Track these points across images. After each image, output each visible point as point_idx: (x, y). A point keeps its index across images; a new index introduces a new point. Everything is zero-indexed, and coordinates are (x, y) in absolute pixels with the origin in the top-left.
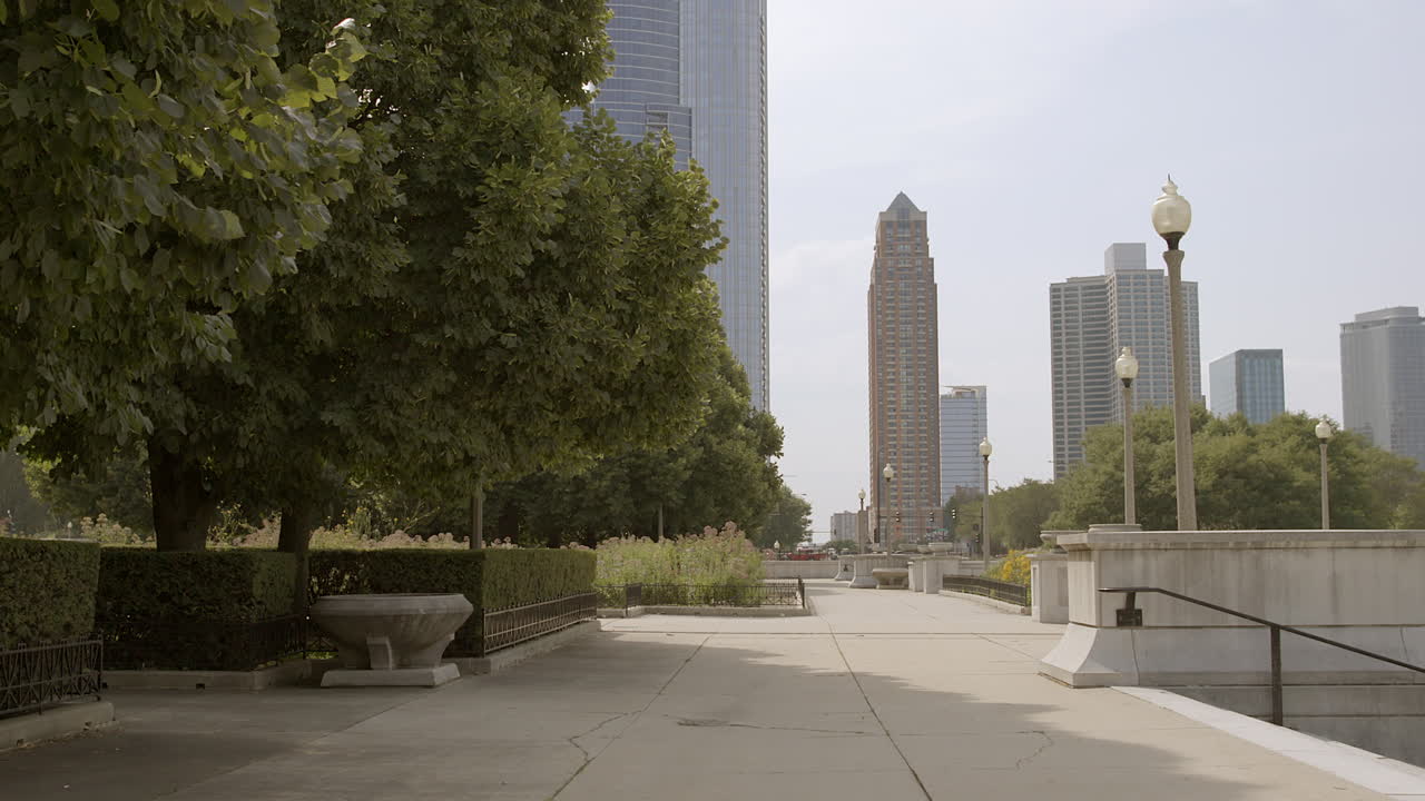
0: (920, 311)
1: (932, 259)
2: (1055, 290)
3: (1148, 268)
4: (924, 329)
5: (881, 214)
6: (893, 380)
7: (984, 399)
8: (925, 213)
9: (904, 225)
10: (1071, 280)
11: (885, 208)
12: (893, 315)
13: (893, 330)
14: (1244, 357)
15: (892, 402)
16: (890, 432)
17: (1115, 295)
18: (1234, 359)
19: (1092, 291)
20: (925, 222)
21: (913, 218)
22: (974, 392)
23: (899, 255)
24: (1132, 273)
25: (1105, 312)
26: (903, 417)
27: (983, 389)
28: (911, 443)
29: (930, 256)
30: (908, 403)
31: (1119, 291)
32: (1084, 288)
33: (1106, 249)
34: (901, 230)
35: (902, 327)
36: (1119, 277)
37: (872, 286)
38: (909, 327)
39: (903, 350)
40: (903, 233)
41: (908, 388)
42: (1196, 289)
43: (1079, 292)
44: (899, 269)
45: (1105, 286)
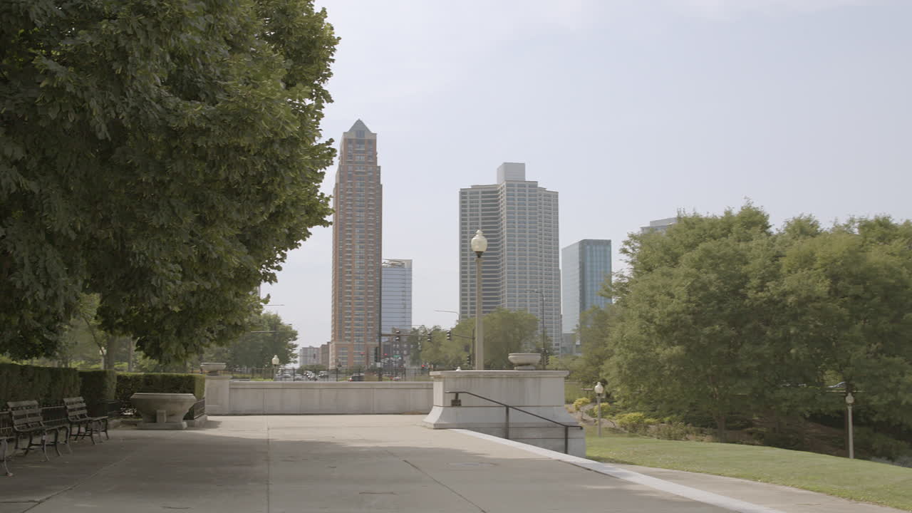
0: (370, 203)
1: (379, 167)
2: (463, 193)
3: (527, 180)
4: (373, 216)
5: (345, 133)
6: (350, 252)
7: (410, 269)
8: (375, 134)
9: (360, 142)
10: (474, 187)
11: (347, 130)
12: (351, 205)
13: (351, 215)
14: (585, 246)
15: (350, 267)
16: (347, 288)
17: (505, 198)
18: (577, 247)
19: (489, 195)
20: (375, 141)
21: (367, 137)
22: (403, 264)
23: (356, 163)
24: (517, 183)
25: (498, 209)
26: (357, 278)
27: (410, 262)
28: (362, 297)
29: (378, 165)
30: (361, 268)
31: (507, 195)
32: (483, 193)
33: (498, 167)
34: (358, 146)
35: (358, 214)
36: (508, 185)
37: (336, 184)
38: (363, 214)
39: (357, 230)
40: (360, 147)
41: (361, 257)
42: (557, 196)
43: (480, 195)
44: (357, 173)
45: (497, 192)
